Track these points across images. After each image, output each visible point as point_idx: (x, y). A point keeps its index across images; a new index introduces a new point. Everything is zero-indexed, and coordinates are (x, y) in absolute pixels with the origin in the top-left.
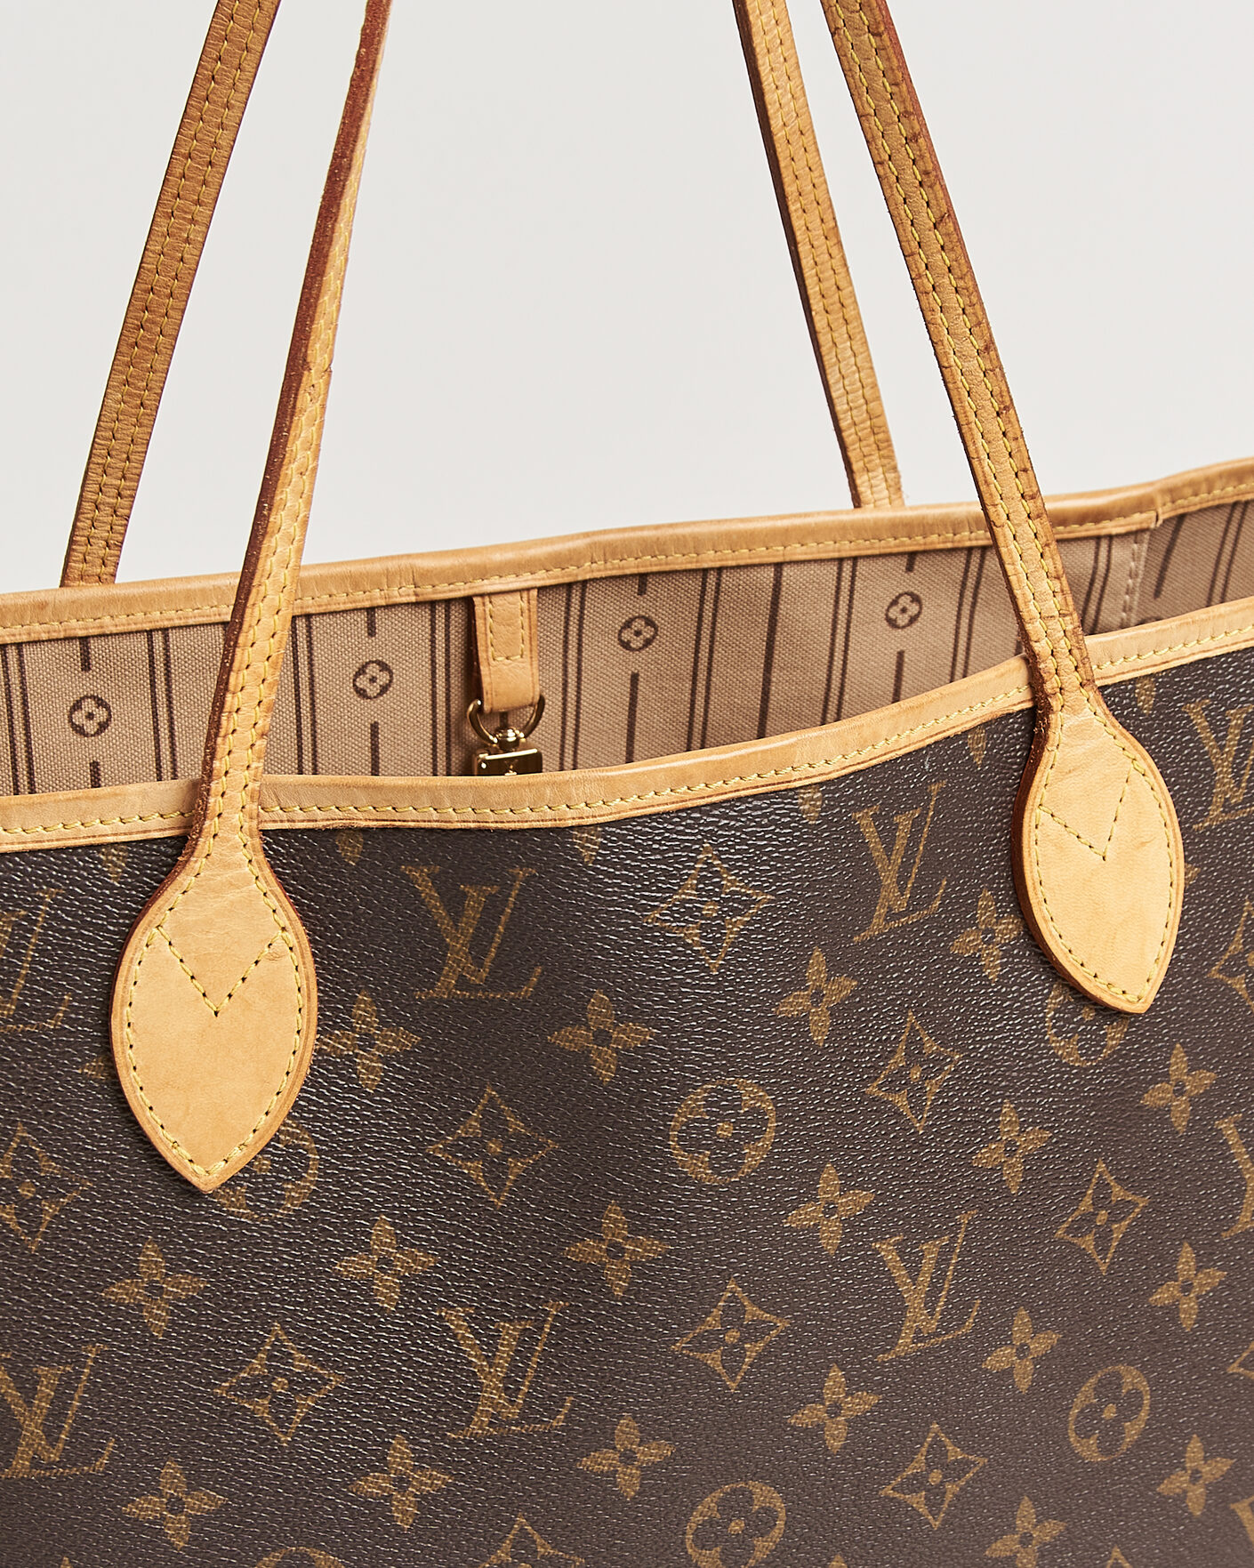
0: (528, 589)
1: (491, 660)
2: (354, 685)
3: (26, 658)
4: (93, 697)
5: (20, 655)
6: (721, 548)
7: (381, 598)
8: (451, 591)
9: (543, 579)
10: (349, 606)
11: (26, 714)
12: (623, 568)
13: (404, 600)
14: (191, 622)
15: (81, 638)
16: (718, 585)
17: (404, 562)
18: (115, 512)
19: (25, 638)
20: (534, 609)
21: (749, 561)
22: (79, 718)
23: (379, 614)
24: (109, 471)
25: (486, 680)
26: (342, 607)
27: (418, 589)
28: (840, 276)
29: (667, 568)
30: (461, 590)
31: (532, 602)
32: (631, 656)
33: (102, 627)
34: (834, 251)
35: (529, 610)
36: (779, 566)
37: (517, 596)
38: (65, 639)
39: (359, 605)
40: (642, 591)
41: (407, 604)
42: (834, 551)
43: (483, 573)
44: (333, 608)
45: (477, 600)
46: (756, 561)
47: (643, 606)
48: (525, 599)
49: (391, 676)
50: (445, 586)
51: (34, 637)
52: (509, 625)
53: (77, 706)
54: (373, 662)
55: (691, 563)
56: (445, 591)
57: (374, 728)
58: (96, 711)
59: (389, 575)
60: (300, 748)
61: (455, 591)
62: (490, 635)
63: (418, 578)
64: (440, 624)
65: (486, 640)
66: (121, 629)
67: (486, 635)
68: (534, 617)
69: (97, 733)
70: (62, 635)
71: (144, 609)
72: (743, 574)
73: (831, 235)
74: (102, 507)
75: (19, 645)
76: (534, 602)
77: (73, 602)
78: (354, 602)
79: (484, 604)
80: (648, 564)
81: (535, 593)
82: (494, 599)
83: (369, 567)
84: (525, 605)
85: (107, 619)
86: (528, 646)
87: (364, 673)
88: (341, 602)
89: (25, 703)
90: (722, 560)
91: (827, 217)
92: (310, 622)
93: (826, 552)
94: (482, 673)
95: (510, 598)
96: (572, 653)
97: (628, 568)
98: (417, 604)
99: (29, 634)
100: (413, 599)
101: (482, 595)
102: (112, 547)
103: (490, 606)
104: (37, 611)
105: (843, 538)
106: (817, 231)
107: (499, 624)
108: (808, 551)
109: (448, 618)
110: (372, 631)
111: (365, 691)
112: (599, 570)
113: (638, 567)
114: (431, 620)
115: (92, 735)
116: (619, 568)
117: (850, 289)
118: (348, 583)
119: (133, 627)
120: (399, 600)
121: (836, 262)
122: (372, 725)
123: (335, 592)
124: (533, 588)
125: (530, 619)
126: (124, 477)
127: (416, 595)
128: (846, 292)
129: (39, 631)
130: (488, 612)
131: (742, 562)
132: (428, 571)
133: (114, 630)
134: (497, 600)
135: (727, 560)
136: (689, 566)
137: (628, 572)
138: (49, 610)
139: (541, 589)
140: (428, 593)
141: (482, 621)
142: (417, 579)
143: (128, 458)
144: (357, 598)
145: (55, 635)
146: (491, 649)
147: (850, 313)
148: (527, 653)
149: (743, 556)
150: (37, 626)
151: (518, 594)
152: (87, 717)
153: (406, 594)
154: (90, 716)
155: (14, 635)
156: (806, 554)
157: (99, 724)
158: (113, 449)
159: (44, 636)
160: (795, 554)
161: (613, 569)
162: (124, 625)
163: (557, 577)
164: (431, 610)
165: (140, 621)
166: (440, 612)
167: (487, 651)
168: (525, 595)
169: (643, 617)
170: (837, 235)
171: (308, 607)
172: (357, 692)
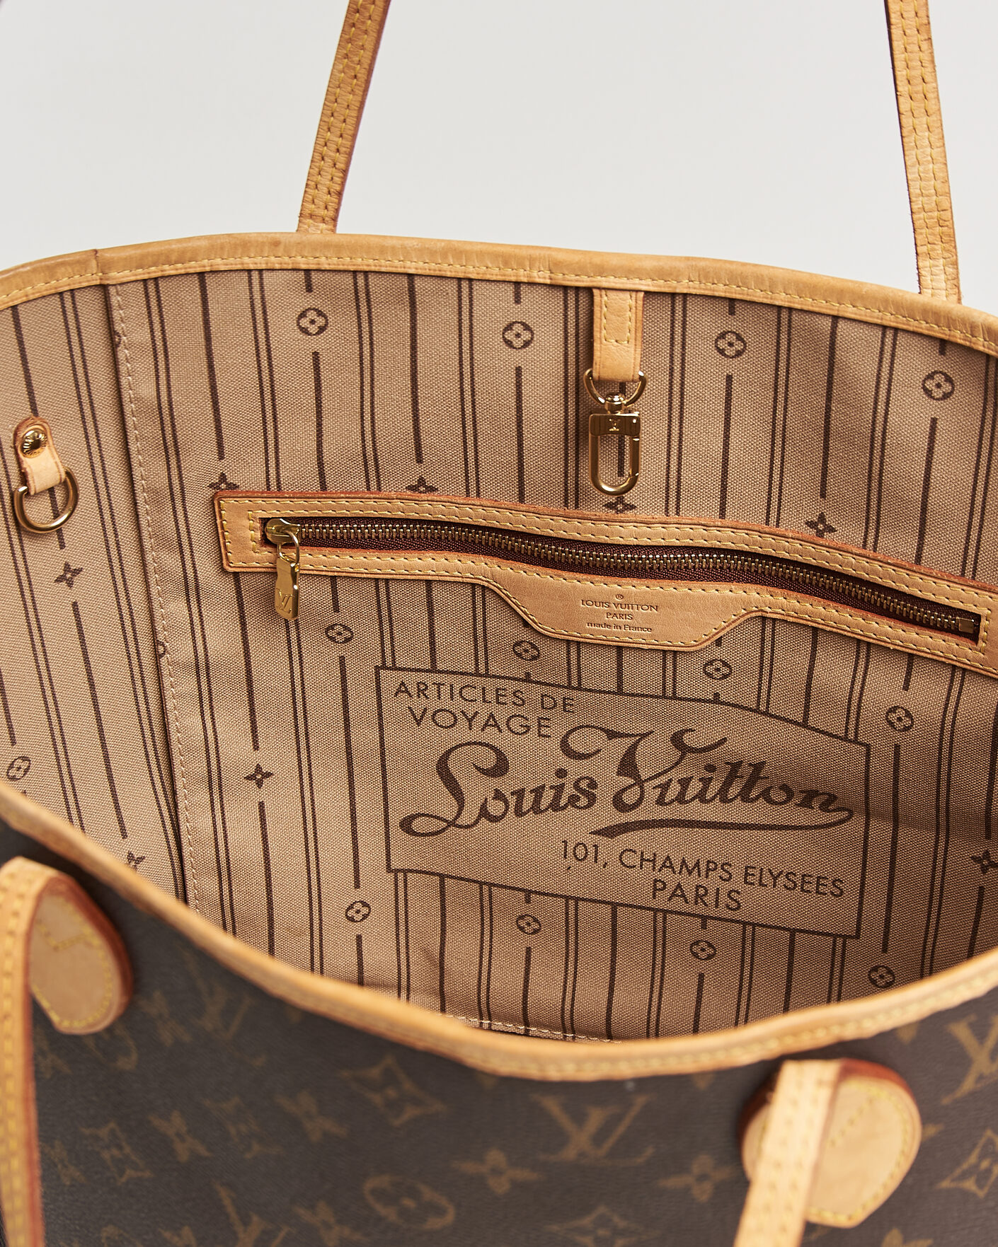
0: (637, 291)
1: (603, 340)
2: (503, 337)
3: (266, 281)
4: (315, 309)
5: (261, 278)
6: (790, 292)
7: (524, 276)
8: (577, 281)
9: (649, 285)
10: (499, 278)
11: (265, 320)
12: (714, 291)
13: (541, 281)
14: (383, 269)
15: (305, 270)
16: (790, 321)
17: (543, 253)
18: (335, 164)
19: (264, 267)
20: (640, 308)
21: (811, 308)
22: (305, 322)
23: (523, 288)
24: (332, 129)
25: (597, 354)
26: (494, 278)
27: (552, 275)
28: (927, 70)
29: (748, 298)
30: (584, 282)
31: (639, 302)
32: (726, 361)
33: (319, 264)
34: (925, 46)
35: (636, 307)
36: (836, 318)
37: (627, 295)
38: (294, 270)
39: (508, 279)
40: (732, 312)
41: (545, 285)
42: (878, 318)
43: (602, 271)
44: (488, 277)
45: (596, 292)
46: (816, 309)
47: (734, 324)
48: (634, 298)
49: (532, 335)
50: (573, 277)
51: (270, 266)
52: (619, 316)
53: (303, 315)
54: (519, 323)
55: (767, 298)
56: (572, 280)
57: (518, 370)
58: (317, 319)
59: (532, 260)
60: (461, 374)
61: (580, 281)
62: (604, 321)
63: (554, 266)
64: (571, 304)
65: (600, 325)
66: (332, 267)
67: (601, 320)
68: (640, 314)
69: (318, 333)
70: (290, 267)
71: (350, 255)
72: (807, 318)
73: (923, 29)
74: (326, 158)
75: (260, 271)
76: (640, 303)
77: (299, 243)
78: (505, 275)
79: (601, 296)
80: (734, 292)
81: (642, 295)
82: (609, 293)
83: (517, 251)
84: (633, 303)
85: (323, 259)
86: (634, 335)
87: (511, 329)
88: (495, 274)
89: (265, 312)
90: (790, 302)
91: (922, 13)
92: (472, 285)
93: (871, 317)
94: (595, 348)
95: (621, 295)
96: (678, 348)
97: (717, 291)
98: (552, 286)
99: (267, 264)
100: (548, 281)
101: (599, 288)
102: (333, 194)
103: (605, 298)
104: (273, 247)
105: (886, 309)
106: (911, 23)
107: (612, 313)
108: (858, 312)
109: (577, 301)
110: (518, 300)
111: (512, 342)
112: (695, 288)
113: (725, 292)
114: (564, 300)
115: (314, 335)
116: (710, 290)
117: (934, 85)
118: (500, 259)
119: (341, 267)
120: (538, 280)
121: (925, 57)
122: (517, 368)
123: (490, 265)
124: (641, 291)
125: (636, 315)
126: (341, 136)
127: (551, 279)
128: (931, 86)
129: (275, 262)
130: (603, 303)
131: (806, 308)
132: (560, 262)
133: (328, 267)
134: (611, 294)
135: (794, 303)
136: (765, 301)
137: (717, 294)
138: (281, 248)
139: (647, 293)
140: (560, 279)
141: (599, 309)
142: (552, 267)
143: (344, 121)
144: (507, 273)
145: (285, 266)
146: (604, 332)
147: (931, 106)
148: (632, 341)
149: (808, 304)
150: (273, 259)
151: (628, 293)
152: (310, 322)
153: (542, 276)
154: (313, 322)
155: (256, 263)
156: (856, 314)
157: (319, 327)
158: (336, 111)
159: (277, 266)
160: (847, 312)
161: (706, 289)
162: (334, 264)
163: (660, 286)
164: (564, 293)
165: (347, 263)
166: (571, 296)
167: (601, 332)
168: (634, 294)
169: (734, 333)
170: (929, 31)
171: (469, 273)
172: (506, 342)
